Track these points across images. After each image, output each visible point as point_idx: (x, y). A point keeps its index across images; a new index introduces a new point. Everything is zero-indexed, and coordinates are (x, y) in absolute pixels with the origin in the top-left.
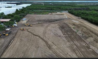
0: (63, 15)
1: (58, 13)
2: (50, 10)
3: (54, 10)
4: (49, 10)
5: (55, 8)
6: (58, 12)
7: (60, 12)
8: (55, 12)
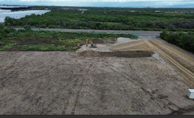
0: (150, 56)
1: (120, 40)
2: (92, 28)
3: (107, 28)
4: (89, 27)
5: (109, 21)
6: (122, 36)
7: (130, 36)
8: (108, 36)
